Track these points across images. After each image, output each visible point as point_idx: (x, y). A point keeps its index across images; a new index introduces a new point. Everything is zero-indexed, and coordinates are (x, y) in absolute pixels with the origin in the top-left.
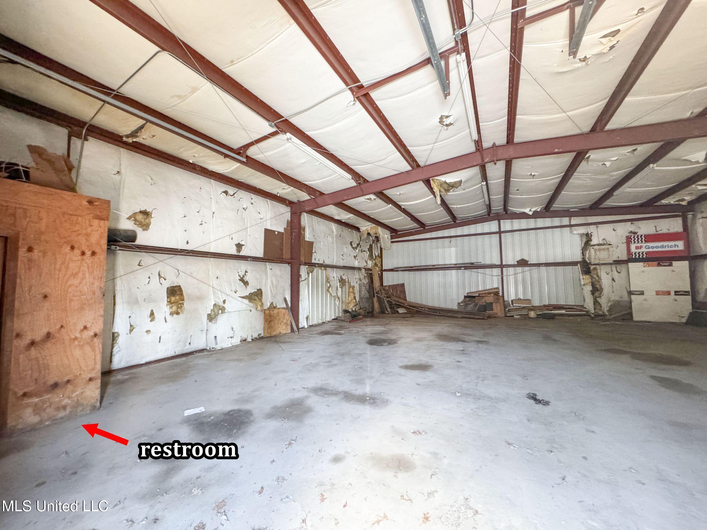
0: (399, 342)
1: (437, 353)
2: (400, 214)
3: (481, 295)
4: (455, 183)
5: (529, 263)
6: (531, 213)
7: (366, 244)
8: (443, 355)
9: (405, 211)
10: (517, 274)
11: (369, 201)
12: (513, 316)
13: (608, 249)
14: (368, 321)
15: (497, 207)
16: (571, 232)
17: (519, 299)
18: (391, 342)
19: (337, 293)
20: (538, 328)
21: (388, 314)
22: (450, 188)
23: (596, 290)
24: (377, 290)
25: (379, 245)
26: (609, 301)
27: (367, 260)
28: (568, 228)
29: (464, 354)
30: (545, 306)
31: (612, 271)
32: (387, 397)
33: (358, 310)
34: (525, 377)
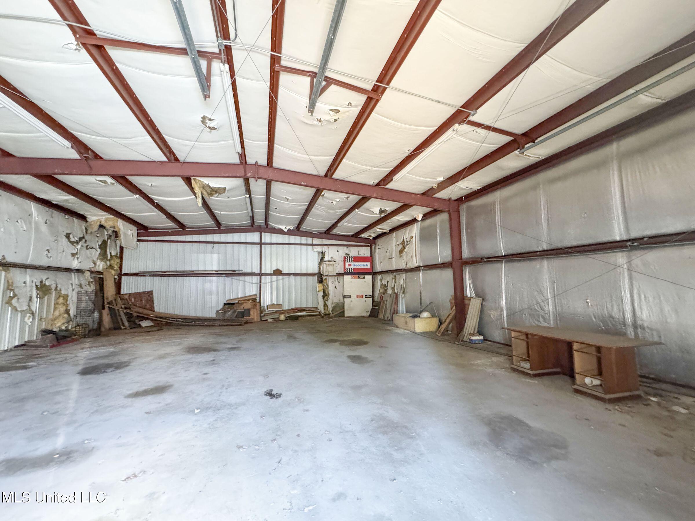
0: (131, 364)
1: (182, 369)
2: (151, 208)
3: (240, 302)
4: (219, 188)
5: (282, 273)
6: (286, 230)
7: (97, 239)
8: (189, 370)
9: (158, 206)
10: (273, 282)
11: (104, 184)
12: (267, 320)
13: (334, 265)
14: (88, 343)
15: (260, 220)
16: (313, 249)
17: (273, 305)
18: (119, 366)
19: (29, 306)
20: (285, 329)
21: (126, 329)
22: (213, 193)
23: (325, 295)
24: (110, 299)
25: (118, 242)
26: (333, 303)
27: (95, 259)
28: (311, 247)
29: (213, 364)
30: (292, 309)
31: (335, 281)
32: (93, 444)
33: (72, 328)
34: (266, 376)
